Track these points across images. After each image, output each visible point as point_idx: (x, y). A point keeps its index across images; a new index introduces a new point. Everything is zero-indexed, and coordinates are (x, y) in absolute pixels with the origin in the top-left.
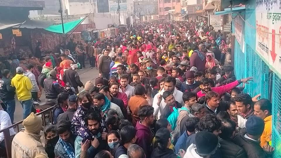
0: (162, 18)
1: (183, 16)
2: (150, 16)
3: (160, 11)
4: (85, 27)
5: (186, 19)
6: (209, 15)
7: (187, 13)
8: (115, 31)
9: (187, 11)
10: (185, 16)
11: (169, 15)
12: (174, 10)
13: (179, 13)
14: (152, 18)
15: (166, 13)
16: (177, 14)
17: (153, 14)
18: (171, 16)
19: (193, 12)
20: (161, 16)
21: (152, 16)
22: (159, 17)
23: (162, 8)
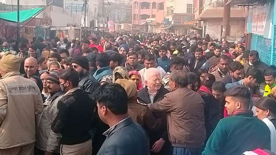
0: (136, 29)
1: (166, 28)
2: (119, 24)
3: (135, 19)
4: (39, 22)
5: (171, 31)
6: (205, 27)
7: (173, 23)
8: (80, 31)
9: (173, 21)
10: (169, 27)
11: (147, 25)
12: (153, 19)
13: (161, 24)
14: (122, 28)
15: (143, 23)
16: (158, 25)
17: (123, 22)
18: (149, 27)
19: (181, 22)
20: (135, 26)
21: (122, 25)
22: (131, 27)
23: (137, 15)
